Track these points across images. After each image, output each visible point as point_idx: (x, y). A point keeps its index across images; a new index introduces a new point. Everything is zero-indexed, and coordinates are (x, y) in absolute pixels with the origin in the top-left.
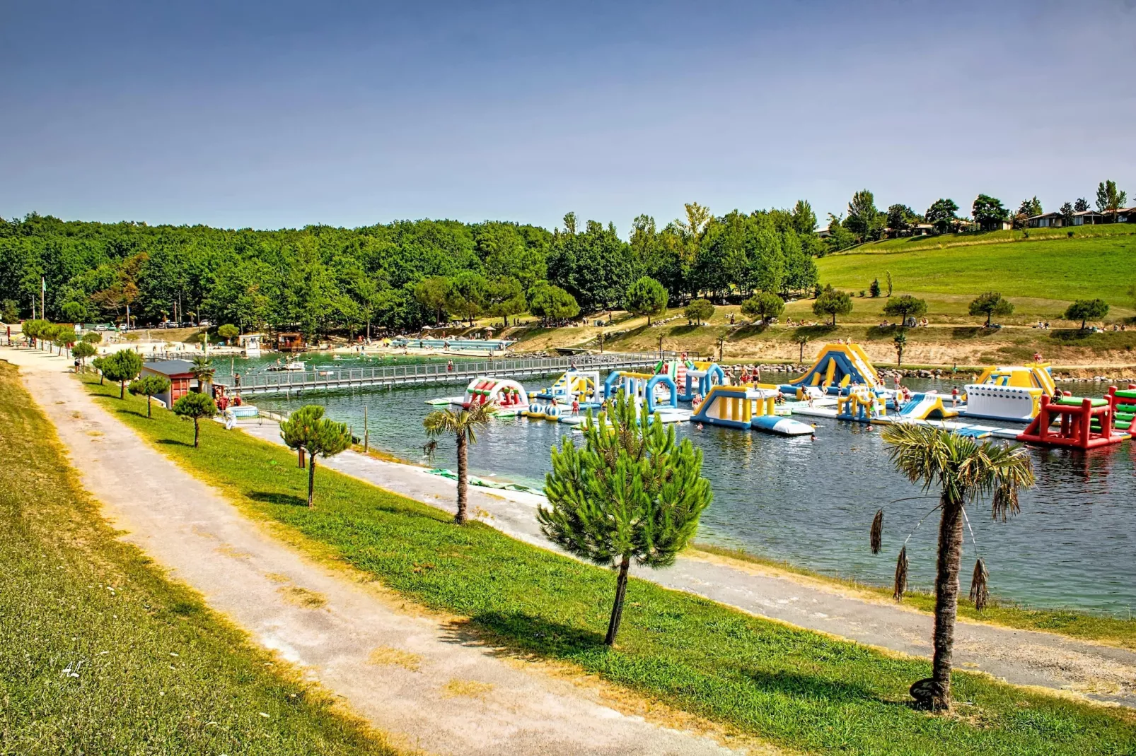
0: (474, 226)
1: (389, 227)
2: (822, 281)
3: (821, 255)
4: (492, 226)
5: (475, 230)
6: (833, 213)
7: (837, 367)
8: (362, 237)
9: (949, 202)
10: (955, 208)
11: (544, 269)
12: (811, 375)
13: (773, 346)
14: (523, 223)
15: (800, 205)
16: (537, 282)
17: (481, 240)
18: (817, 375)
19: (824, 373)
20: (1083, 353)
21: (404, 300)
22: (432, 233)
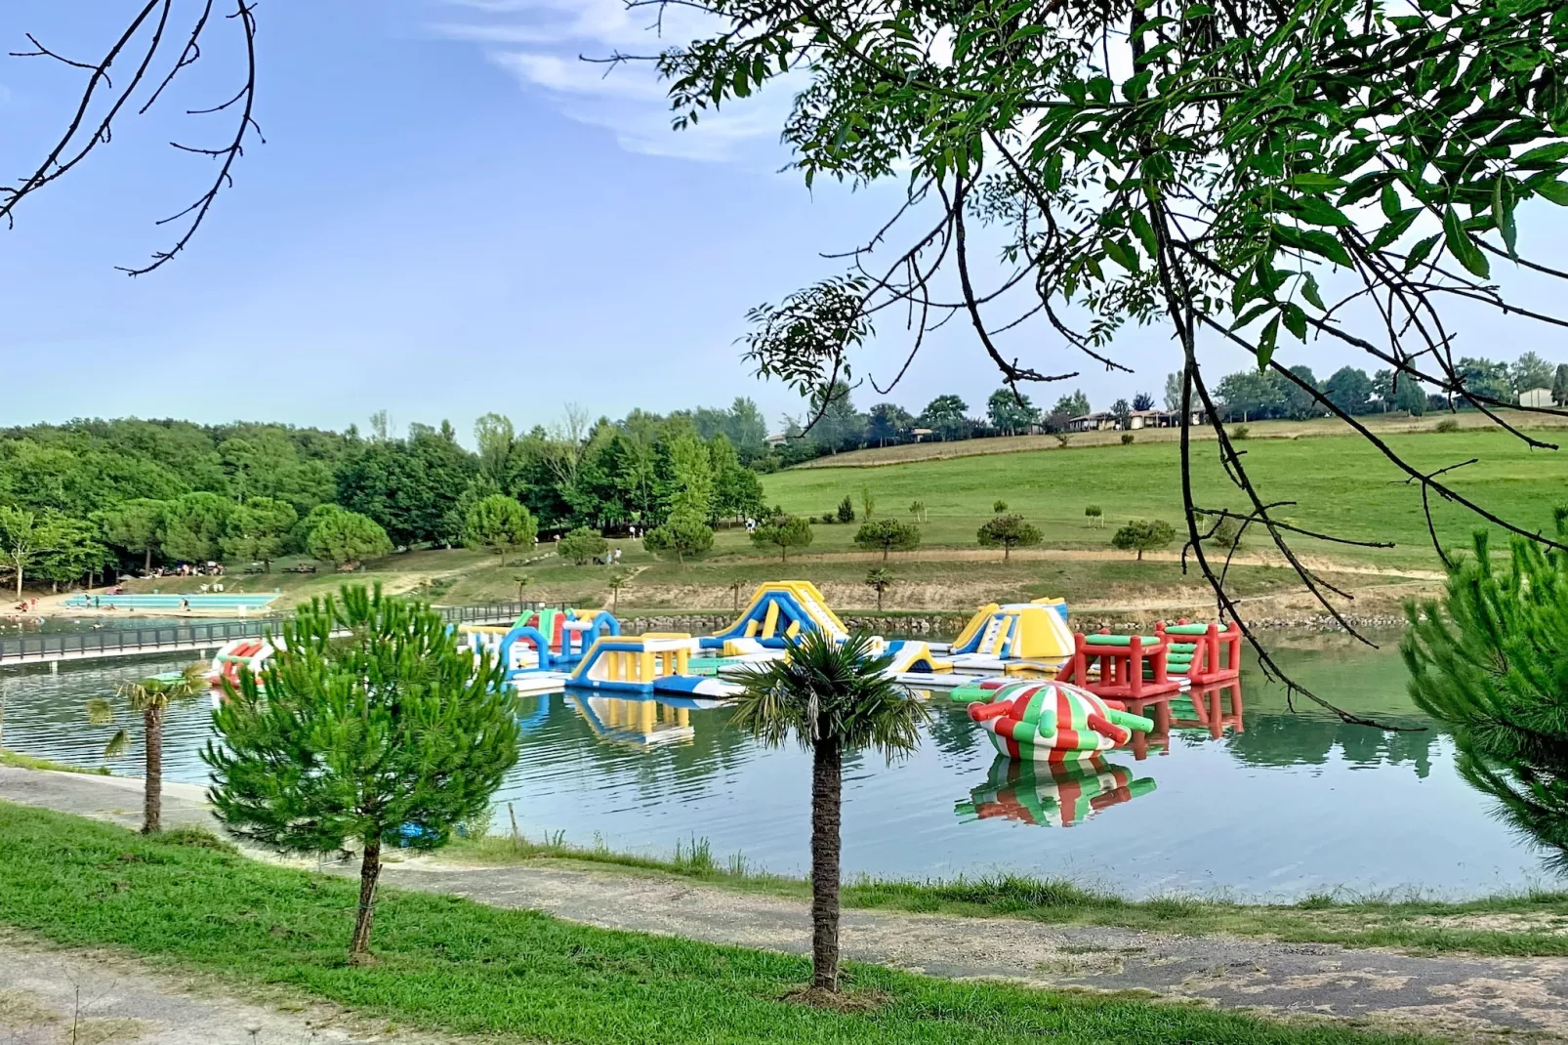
0: (216, 429)
1: (63, 428)
2: (769, 504)
3: (770, 470)
4: (245, 430)
5: (217, 435)
6: (790, 415)
7: (781, 612)
8: (12, 442)
9: (954, 400)
10: (964, 408)
11: (332, 488)
12: (745, 624)
13: (695, 592)
14: (302, 424)
15: (740, 403)
16: (317, 508)
17: (227, 450)
18: (753, 624)
19: (762, 620)
20: (1141, 590)
21: (87, 535)
22: (140, 438)
